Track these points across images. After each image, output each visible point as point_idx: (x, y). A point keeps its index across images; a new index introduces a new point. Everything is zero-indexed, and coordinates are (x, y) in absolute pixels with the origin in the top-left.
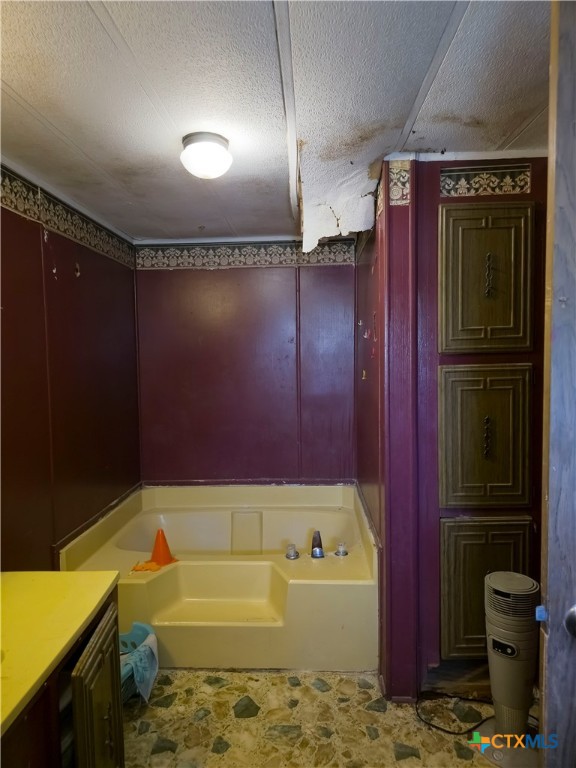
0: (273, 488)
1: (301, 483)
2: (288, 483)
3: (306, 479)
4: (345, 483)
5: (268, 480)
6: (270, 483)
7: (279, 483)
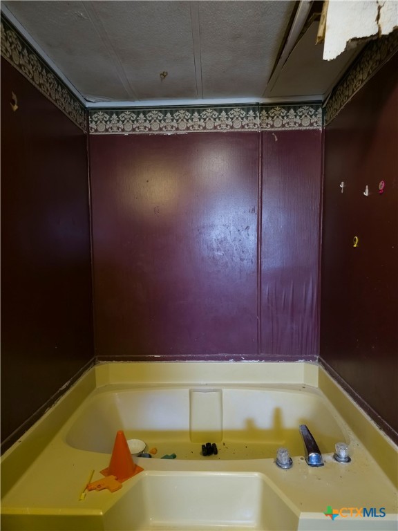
0: (231, 364)
1: (261, 359)
2: (247, 359)
3: (266, 355)
4: (307, 359)
5: (226, 355)
6: (227, 359)
7: (237, 359)
